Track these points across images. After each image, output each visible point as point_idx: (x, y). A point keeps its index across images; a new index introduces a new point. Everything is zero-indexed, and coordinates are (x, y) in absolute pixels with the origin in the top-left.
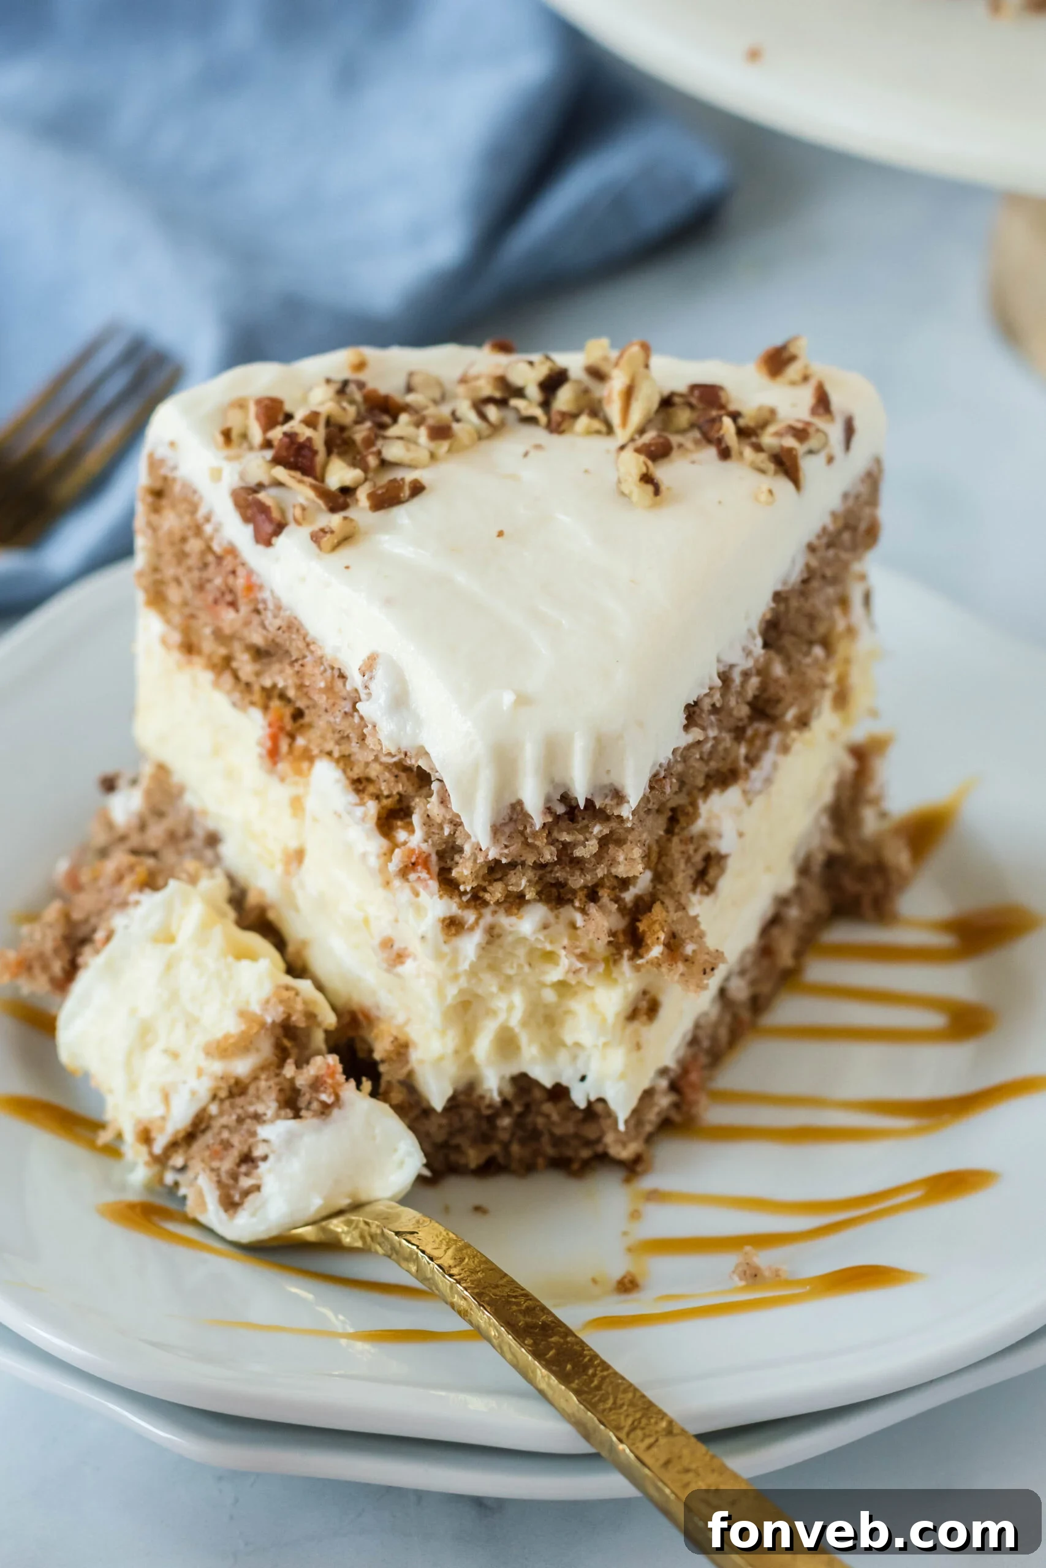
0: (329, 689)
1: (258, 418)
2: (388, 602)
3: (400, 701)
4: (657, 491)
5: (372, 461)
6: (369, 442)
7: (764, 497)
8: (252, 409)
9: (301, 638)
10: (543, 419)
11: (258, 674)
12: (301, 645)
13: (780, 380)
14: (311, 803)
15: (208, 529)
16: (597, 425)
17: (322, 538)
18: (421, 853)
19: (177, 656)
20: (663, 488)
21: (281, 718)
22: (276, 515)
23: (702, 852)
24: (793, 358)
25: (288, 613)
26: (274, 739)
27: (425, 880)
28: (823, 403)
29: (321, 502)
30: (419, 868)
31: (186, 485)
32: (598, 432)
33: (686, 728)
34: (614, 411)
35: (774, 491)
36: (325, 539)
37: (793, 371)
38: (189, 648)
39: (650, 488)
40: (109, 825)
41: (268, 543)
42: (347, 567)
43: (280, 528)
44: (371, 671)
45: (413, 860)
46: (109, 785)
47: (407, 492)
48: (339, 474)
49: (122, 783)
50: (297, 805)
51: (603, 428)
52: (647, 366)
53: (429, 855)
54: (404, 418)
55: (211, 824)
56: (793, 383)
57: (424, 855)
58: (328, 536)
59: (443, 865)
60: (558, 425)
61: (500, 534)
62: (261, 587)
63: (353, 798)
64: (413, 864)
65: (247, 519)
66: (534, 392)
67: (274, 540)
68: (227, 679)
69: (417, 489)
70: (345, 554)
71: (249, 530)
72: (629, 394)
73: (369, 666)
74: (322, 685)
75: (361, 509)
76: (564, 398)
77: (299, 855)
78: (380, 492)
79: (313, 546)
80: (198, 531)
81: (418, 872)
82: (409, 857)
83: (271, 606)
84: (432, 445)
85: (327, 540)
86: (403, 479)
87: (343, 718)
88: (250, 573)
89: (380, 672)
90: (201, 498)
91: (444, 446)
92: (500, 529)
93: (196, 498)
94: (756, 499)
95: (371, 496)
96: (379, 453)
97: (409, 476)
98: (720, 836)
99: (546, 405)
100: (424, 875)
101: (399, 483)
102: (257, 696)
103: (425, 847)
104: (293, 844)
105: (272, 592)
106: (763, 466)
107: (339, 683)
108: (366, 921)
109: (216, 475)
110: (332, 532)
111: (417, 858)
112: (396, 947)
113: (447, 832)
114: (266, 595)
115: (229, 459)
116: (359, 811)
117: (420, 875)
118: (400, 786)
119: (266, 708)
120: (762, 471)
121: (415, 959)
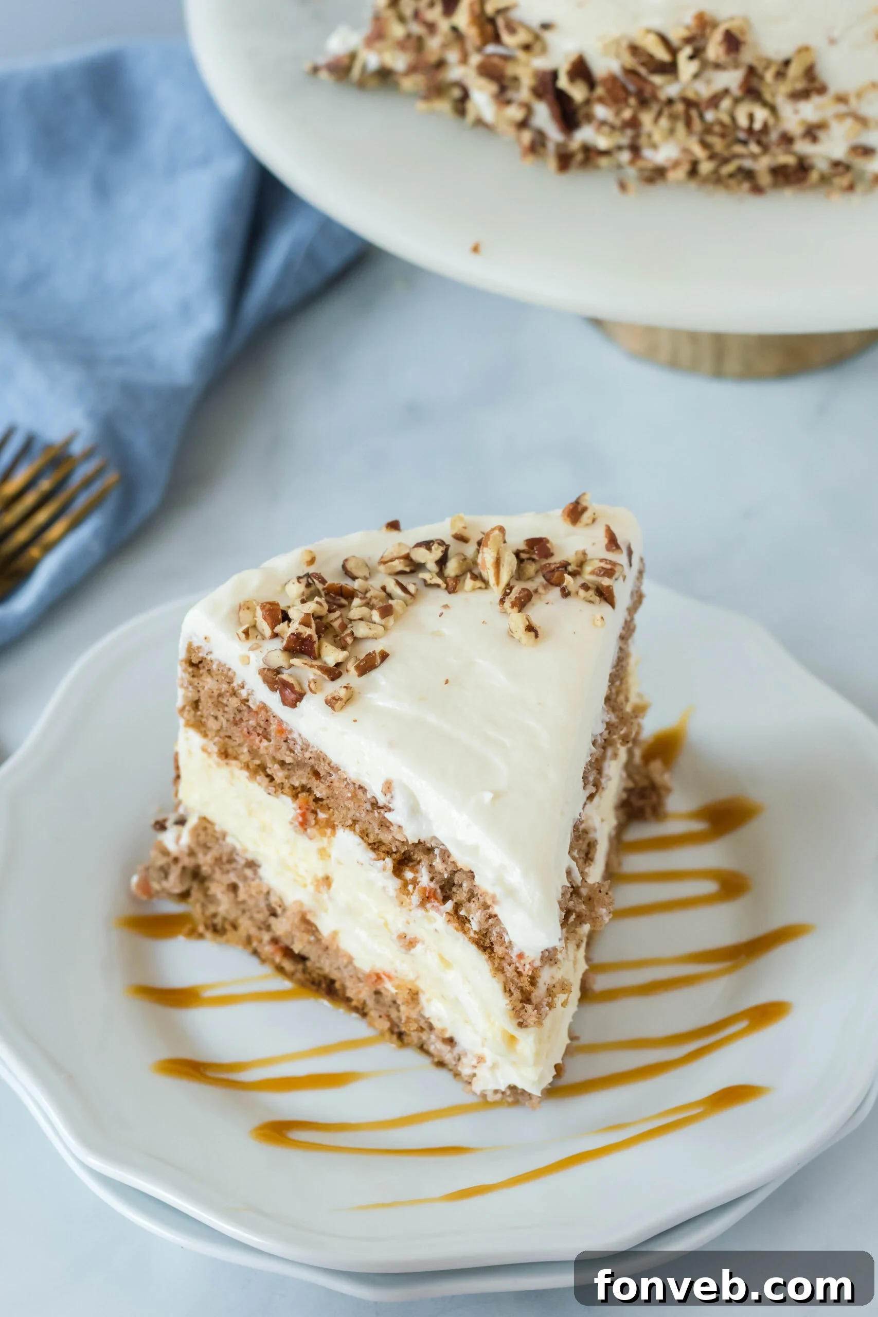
0: (354, 796)
1: (265, 619)
2: (392, 745)
3: (415, 811)
4: (537, 636)
5: (349, 640)
6: (344, 627)
7: (599, 623)
8: (259, 613)
9: (326, 764)
10: (444, 586)
11: (288, 777)
12: (327, 768)
13: (579, 525)
14: (334, 852)
15: (243, 693)
16: (479, 584)
17: (335, 704)
18: (431, 889)
19: (215, 757)
20: (539, 632)
21: (307, 803)
22: (297, 688)
23: (587, 842)
24: (585, 509)
25: (316, 749)
26: (303, 815)
27: (437, 907)
28: (613, 542)
29: (326, 677)
30: (432, 900)
31: (220, 664)
32: (480, 588)
33: (585, 787)
34: (489, 574)
35: (604, 618)
36: (337, 705)
37: (586, 517)
38: (225, 754)
39: (532, 634)
40: (165, 852)
41: (293, 705)
42: (355, 721)
43: (300, 696)
44: (391, 792)
45: (427, 895)
46: (161, 826)
47: (379, 661)
48: (331, 655)
49: (169, 824)
50: (323, 853)
51: (483, 585)
52: (505, 542)
53: (436, 890)
54: (356, 601)
55: (250, 856)
56: (587, 525)
57: (433, 891)
58: (339, 702)
59: (445, 894)
60: (453, 587)
61: (447, 682)
62: (291, 732)
63: (372, 855)
64: (428, 898)
65: (273, 689)
66: (432, 566)
67: (298, 704)
68: (261, 778)
69: (384, 656)
70: (351, 711)
71: (277, 696)
72: (498, 563)
73: (388, 787)
74: (349, 795)
75: (351, 676)
76: (452, 568)
77: (327, 881)
78: (362, 664)
79: (329, 709)
80: (234, 694)
81: (431, 902)
82: (424, 893)
83: (299, 742)
84: (383, 622)
85: (338, 705)
86: (374, 652)
87: (367, 814)
88: (280, 722)
89: (397, 792)
90: (234, 673)
91: (391, 620)
92: (446, 679)
93: (230, 674)
94: (594, 624)
95: (357, 668)
96: (352, 633)
97: (376, 647)
98: (595, 830)
99: (441, 574)
100: (436, 904)
101: (372, 655)
102: (287, 790)
103: (432, 885)
104: (321, 875)
105: (300, 735)
106: (591, 599)
107: (360, 792)
108: (386, 924)
109: (246, 661)
110: (341, 699)
111: (429, 893)
112: (408, 937)
113: (446, 876)
114: (295, 736)
115: (252, 649)
116: (380, 864)
117: (433, 904)
118: (406, 847)
119: (295, 797)
120: (591, 602)
121: (423, 942)
